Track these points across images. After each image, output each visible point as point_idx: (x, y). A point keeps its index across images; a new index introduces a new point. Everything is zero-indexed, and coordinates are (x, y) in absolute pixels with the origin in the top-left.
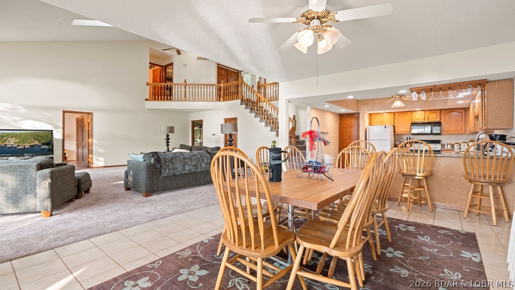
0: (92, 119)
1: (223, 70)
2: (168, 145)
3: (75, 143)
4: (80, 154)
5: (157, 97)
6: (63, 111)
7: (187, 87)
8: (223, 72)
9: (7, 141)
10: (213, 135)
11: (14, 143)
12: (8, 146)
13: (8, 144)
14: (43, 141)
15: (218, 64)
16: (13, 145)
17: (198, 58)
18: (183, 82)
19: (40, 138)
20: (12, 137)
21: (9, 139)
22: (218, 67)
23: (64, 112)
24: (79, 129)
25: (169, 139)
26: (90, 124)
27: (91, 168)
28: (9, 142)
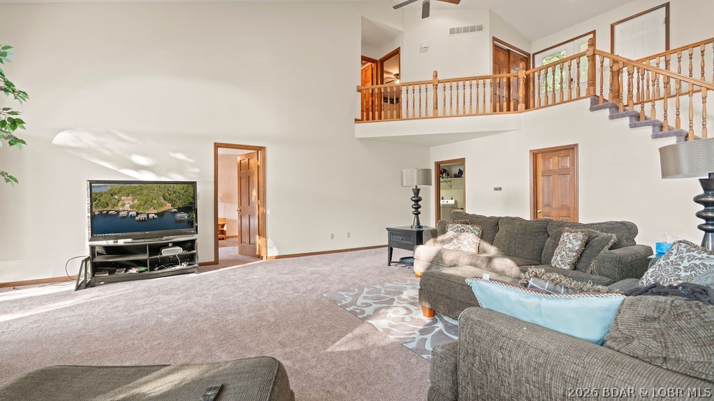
0: (264, 159)
1: (501, 52)
2: (417, 214)
3: (236, 206)
4: (245, 229)
5: (371, 113)
6: (215, 143)
7: (440, 86)
8: (502, 57)
9: (120, 203)
10: (496, 189)
11: (131, 207)
12: (121, 213)
13: (121, 209)
14: (179, 204)
15: (494, 39)
16: (129, 212)
17: (452, 31)
18: (431, 78)
19: (173, 196)
20: (128, 195)
21: (123, 198)
22: (495, 46)
23: (217, 146)
24: (244, 181)
25: (420, 199)
26: (262, 168)
27: (264, 260)
28: (123, 205)
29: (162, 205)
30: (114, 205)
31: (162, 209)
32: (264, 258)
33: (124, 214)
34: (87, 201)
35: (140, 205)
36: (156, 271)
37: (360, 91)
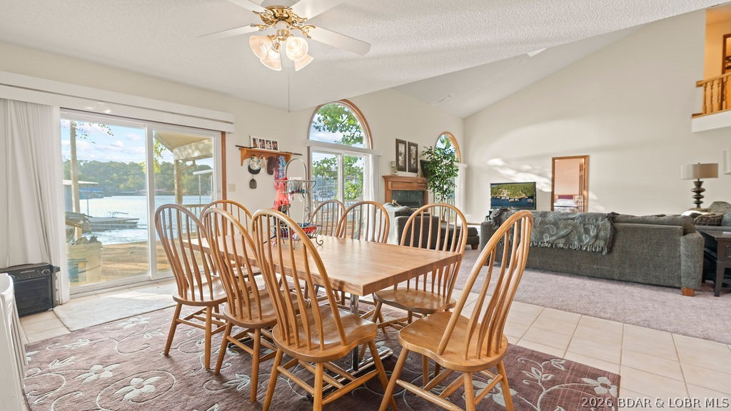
0: (588, 163)
6: (554, 157)
11: (507, 195)
13: (503, 196)
14: (528, 195)
19: (526, 190)
20: (505, 190)
26: (587, 170)
28: (503, 194)
29: (521, 195)
30: (500, 194)
31: (521, 197)
33: (503, 198)
35: (511, 194)
37: (701, 85)
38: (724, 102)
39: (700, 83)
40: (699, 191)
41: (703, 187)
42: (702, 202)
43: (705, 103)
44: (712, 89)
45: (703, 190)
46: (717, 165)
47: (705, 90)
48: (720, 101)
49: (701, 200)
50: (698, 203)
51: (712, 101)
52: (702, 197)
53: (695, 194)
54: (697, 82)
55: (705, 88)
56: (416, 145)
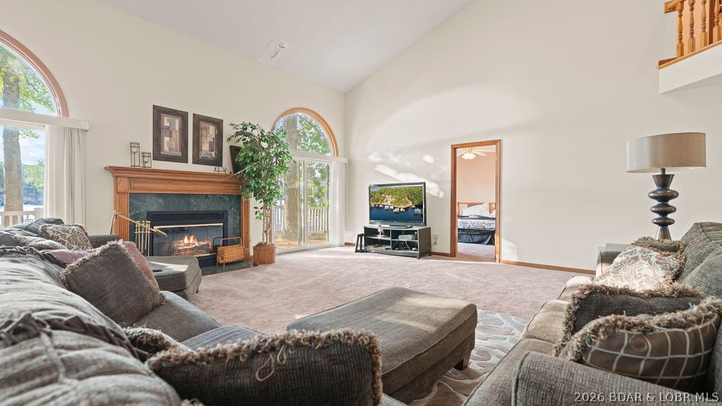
6: (452, 146)
9: (385, 200)
11: (391, 203)
12: (385, 207)
13: (386, 204)
14: (416, 202)
16: (390, 206)
19: (413, 197)
20: (389, 194)
21: (387, 196)
23: (454, 147)
27: (497, 263)
28: (387, 201)
29: (407, 203)
30: (382, 201)
31: (407, 206)
32: (497, 261)
33: (387, 207)
34: (368, 197)
35: (395, 202)
36: (397, 251)
37: (673, 9)
38: (715, 29)
39: (670, 5)
40: (664, 199)
41: (672, 187)
42: (672, 222)
43: (681, 39)
44: (692, 9)
45: (674, 195)
46: (701, 136)
47: (681, 16)
48: (707, 30)
49: (669, 216)
50: (664, 224)
51: (692, 33)
52: (673, 210)
53: (656, 203)
54: (666, 4)
55: (681, 11)
56: (218, 124)
